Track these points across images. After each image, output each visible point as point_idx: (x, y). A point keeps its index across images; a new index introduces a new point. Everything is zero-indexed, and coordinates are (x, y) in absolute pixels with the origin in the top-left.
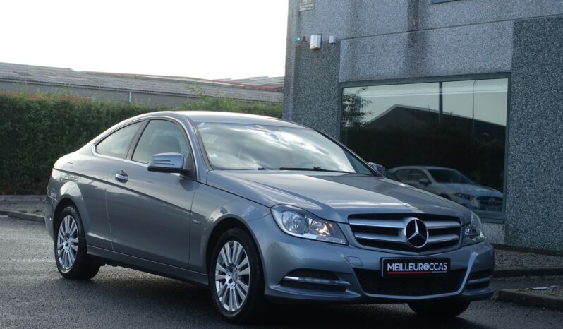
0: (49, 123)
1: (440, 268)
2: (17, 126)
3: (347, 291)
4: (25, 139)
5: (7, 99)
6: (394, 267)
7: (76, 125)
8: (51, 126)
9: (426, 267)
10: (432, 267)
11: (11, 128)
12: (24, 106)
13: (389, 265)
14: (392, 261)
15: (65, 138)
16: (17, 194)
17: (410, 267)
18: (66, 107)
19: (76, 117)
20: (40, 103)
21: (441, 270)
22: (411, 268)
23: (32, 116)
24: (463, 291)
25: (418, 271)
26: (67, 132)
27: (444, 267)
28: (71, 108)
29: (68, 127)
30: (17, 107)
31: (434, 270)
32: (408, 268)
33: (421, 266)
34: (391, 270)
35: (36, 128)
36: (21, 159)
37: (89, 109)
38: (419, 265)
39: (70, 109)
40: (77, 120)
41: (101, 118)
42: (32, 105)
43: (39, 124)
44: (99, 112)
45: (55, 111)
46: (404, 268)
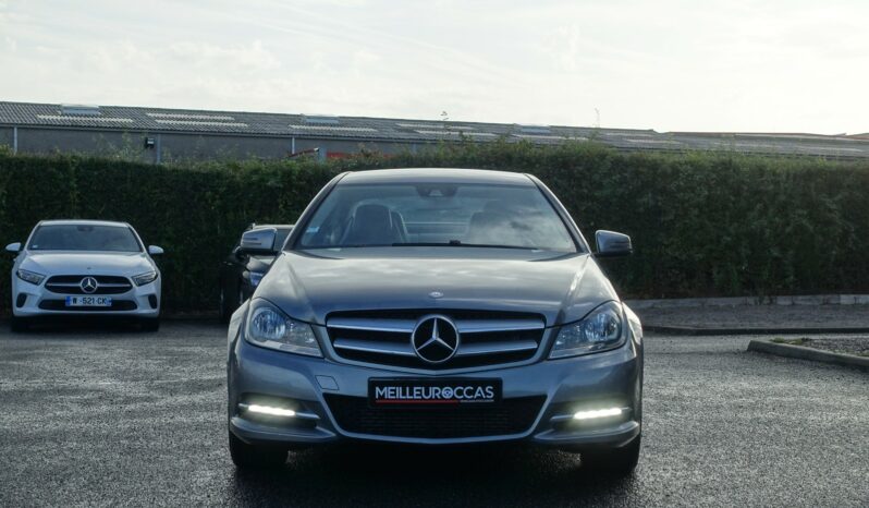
0: (706, 193)
1: (477, 394)
2: (660, 198)
3: (318, 428)
4: (671, 217)
5: (644, 161)
6: (387, 392)
7: (745, 194)
8: (708, 197)
9: (448, 393)
10: (460, 393)
11: (652, 202)
12: (669, 171)
13: (377, 389)
14: (382, 383)
15: (727, 213)
16: (666, 297)
17: (415, 393)
18: (728, 169)
19: (743, 182)
20: (691, 163)
21: (478, 398)
22: (417, 393)
23: (682, 184)
24: (536, 432)
25: (431, 398)
26: (731, 205)
27: (486, 394)
28: (736, 170)
29: (733, 198)
30: (659, 171)
31: (465, 398)
32: (411, 394)
33: (436, 391)
34: (382, 397)
35: (688, 201)
36: (667, 246)
37: (761, 170)
38: (432, 390)
39: (734, 171)
40: (746, 188)
41: (778, 182)
42: (682, 169)
43: (692, 195)
44: (774, 174)
45: (714, 176)
46: (404, 394)
